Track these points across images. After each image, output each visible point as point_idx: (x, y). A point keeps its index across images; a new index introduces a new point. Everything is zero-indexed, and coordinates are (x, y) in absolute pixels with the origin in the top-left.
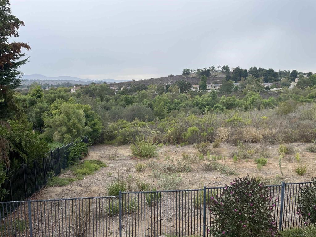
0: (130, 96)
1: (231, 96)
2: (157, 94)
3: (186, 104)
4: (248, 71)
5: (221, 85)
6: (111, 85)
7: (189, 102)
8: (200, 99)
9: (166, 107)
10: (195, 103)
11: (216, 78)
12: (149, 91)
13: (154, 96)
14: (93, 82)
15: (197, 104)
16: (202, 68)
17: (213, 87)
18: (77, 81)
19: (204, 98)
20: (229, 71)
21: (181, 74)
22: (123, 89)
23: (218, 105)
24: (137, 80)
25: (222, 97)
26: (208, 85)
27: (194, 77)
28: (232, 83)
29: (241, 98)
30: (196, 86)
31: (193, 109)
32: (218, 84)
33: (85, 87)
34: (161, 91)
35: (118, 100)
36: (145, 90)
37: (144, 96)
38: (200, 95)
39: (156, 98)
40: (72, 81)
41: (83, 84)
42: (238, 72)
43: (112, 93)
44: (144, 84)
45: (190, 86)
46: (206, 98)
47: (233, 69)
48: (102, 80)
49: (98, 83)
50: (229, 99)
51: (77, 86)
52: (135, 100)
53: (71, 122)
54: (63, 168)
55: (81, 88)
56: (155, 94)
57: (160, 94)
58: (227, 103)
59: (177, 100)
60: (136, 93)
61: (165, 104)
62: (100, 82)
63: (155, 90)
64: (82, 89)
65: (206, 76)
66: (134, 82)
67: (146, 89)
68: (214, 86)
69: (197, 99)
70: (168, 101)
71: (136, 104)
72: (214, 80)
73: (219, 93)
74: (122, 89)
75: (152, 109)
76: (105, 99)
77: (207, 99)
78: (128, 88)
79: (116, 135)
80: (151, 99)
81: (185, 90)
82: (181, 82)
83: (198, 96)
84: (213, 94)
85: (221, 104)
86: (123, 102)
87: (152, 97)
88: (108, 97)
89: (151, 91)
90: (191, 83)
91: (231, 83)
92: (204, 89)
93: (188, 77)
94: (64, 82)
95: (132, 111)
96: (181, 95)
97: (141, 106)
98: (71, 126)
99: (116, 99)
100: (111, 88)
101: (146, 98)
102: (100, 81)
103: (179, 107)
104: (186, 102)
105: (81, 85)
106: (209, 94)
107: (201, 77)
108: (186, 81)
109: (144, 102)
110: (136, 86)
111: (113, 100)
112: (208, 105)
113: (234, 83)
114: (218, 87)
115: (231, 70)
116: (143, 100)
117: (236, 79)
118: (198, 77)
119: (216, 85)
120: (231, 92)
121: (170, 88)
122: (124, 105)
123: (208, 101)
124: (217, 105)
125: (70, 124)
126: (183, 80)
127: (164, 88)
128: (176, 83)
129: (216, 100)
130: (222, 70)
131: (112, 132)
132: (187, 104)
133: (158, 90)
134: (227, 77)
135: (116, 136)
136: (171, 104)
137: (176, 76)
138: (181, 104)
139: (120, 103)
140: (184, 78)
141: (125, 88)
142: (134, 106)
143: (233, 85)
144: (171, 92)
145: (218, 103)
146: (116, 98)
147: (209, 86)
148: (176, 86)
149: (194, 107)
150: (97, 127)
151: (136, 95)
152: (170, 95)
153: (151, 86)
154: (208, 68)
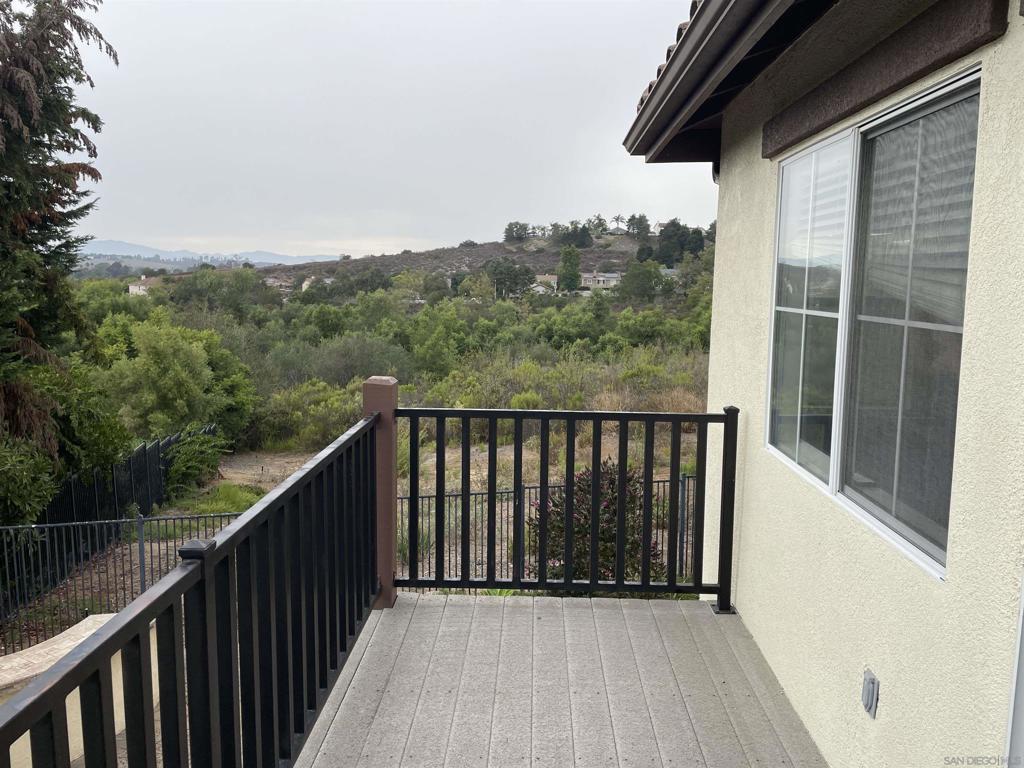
0: (333, 308)
1: (651, 309)
2: (423, 301)
3: (513, 333)
4: (704, 233)
5: (624, 274)
6: (269, 271)
7: (525, 327)
8: (558, 318)
9: (452, 341)
10: (541, 330)
11: (610, 252)
12: (396, 291)
13: (414, 308)
14: (204, 261)
15: (549, 334)
16: (565, 222)
17: (601, 282)
18: (149, 259)
19: (569, 315)
20: (649, 232)
21: (500, 238)
22: (310, 287)
23: (610, 338)
24: (358, 258)
25: (624, 312)
26: (586, 275)
27: (540, 251)
28: (656, 269)
29: (683, 315)
30: (547, 278)
31: (536, 349)
32: (613, 272)
33: (180, 279)
34: (435, 291)
35: (293, 320)
36: (383, 291)
37: (381, 309)
38: (560, 306)
39: (420, 316)
40: (130, 257)
41: (170, 268)
42: (676, 235)
43: (274, 300)
44: (382, 269)
45: (528, 277)
46: (577, 314)
47: (660, 225)
48: (235, 256)
49: (221, 266)
50: (645, 318)
51: (149, 273)
52: (350, 319)
53: (170, 378)
54: (157, 503)
55: (166, 281)
56: (417, 302)
57: (433, 302)
58: (639, 331)
59: (486, 321)
60: (353, 300)
61: (448, 334)
62: (230, 262)
63: (417, 291)
64: (170, 285)
65: (577, 246)
66: (348, 264)
67: (386, 285)
68: (601, 279)
69: (549, 317)
70: (458, 324)
71: (355, 334)
72: (603, 261)
73: (617, 299)
74: (305, 286)
75: (409, 350)
76: (249, 316)
77: (577, 317)
78: (328, 281)
79: (297, 424)
80: (403, 319)
81: (512, 291)
82: (499, 263)
83: (551, 310)
84: (598, 304)
85: (618, 334)
86: (312, 328)
87: (407, 312)
88: (260, 313)
89: (404, 292)
90: (531, 268)
91: (653, 270)
92: (570, 289)
93: (521, 250)
94: (102, 261)
95: (344, 356)
96: (500, 306)
97: (372, 338)
98: (170, 391)
99: (288, 319)
100: (270, 281)
101: (386, 314)
102: (229, 258)
103: (492, 342)
104: (515, 328)
105: (162, 272)
106: (584, 303)
107: (564, 249)
108: (514, 263)
109: (381, 327)
110: (352, 274)
111: (277, 321)
112: (582, 336)
113: (664, 271)
114: (614, 280)
115: (655, 229)
116: (379, 321)
117: (670, 256)
118: (554, 251)
119: (607, 275)
120: (654, 296)
121: (466, 282)
122: (315, 336)
123: (583, 322)
124: (609, 335)
125: (167, 381)
126: (506, 259)
127: (446, 284)
128: (484, 267)
129: (606, 321)
130: (626, 228)
131: (284, 413)
132: (517, 335)
133: (427, 290)
134: (641, 252)
135: (297, 427)
136: (467, 334)
137: (485, 244)
138: (499, 335)
139: (302, 332)
140: (511, 252)
141: (318, 281)
142: (350, 340)
143: (658, 276)
144: (468, 295)
145: (612, 330)
146: (288, 313)
147: (586, 279)
148: (486, 278)
149: (538, 343)
150: (241, 396)
151: (355, 304)
152: (466, 306)
153: (403, 278)
154: (582, 222)
